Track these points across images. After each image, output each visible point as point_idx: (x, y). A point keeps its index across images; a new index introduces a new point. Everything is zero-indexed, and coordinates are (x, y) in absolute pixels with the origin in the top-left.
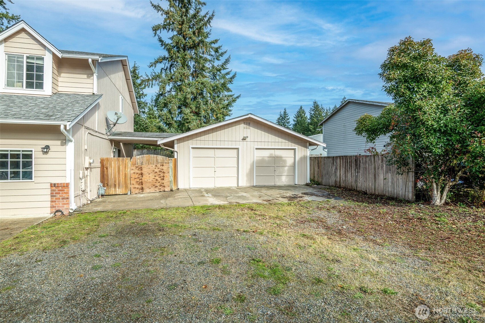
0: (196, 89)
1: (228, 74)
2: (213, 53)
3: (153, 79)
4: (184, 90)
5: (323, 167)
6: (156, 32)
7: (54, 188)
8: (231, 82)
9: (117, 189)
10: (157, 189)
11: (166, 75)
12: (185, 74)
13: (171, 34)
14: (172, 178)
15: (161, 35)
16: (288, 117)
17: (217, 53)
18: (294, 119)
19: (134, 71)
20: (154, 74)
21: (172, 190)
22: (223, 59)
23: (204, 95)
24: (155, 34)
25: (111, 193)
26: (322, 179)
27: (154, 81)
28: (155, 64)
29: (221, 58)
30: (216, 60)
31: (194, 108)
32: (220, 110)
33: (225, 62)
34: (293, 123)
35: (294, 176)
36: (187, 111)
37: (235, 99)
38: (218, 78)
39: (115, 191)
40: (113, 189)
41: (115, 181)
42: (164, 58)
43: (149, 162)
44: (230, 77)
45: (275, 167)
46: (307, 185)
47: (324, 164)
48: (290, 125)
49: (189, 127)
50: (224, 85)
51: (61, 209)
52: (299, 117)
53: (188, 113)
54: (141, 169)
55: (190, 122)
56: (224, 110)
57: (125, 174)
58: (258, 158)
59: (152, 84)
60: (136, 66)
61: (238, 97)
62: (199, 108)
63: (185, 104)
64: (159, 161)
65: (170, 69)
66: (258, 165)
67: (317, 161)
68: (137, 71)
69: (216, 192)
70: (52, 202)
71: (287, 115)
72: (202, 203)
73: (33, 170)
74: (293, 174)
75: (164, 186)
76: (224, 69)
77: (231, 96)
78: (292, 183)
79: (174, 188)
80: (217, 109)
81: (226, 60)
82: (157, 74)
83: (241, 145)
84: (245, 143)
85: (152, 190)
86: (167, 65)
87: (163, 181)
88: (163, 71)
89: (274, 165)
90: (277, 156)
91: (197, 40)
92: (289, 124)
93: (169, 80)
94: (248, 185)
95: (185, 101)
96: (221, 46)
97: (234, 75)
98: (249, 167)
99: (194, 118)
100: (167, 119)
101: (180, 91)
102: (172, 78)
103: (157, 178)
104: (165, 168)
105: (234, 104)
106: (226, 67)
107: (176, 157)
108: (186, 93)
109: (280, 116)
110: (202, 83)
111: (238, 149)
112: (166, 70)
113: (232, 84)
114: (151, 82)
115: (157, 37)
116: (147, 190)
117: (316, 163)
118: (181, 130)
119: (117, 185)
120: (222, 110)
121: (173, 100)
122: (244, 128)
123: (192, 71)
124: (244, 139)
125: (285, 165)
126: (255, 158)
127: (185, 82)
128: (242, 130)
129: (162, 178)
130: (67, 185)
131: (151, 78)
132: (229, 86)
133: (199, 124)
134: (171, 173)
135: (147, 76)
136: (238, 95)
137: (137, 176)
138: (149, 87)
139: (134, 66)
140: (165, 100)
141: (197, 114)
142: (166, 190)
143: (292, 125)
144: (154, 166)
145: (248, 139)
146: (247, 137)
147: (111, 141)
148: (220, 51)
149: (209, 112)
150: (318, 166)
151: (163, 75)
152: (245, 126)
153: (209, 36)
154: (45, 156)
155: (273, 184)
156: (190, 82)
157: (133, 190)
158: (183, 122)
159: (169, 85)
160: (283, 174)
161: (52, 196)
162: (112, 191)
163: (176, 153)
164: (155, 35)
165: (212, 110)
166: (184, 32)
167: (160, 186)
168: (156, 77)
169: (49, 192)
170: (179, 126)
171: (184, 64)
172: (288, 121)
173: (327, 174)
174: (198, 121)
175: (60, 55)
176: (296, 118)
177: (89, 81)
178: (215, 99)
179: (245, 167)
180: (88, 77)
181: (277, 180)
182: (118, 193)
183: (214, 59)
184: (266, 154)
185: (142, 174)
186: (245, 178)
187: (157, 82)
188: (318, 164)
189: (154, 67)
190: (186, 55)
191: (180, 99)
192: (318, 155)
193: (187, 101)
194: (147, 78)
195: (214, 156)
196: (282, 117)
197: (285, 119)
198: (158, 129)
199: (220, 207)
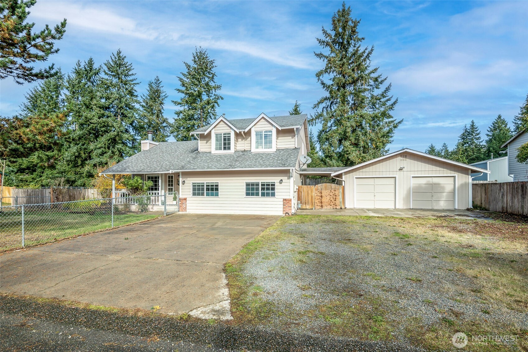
0: (356, 122)
1: (389, 100)
2: (372, 83)
3: (317, 118)
4: (344, 125)
5: (490, 193)
6: (319, 78)
7: (285, 201)
8: (392, 109)
9: (307, 206)
10: (331, 207)
11: (327, 113)
12: (345, 110)
13: (332, 75)
14: (341, 200)
15: (323, 79)
16: (478, 132)
17: (376, 82)
18: (489, 133)
19: (296, 109)
20: (317, 114)
21: (341, 208)
22: (383, 88)
23: (363, 125)
24: (319, 79)
25: (303, 208)
26: (490, 205)
27: (317, 120)
28: (318, 105)
29: (380, 86)
30: (375, 89)
31: (353, 141)
32: (379, 139)
33: (385, 91)
34: (487, 138)
35: (454, 201)
36: (347, 143)
37: (397, 124)
38: (377, 106)
39: (306, 206)
40: (305, 205)
41: (306, 201)
42: (326, 99)
43: (326, 188)
44: (391, 104)
45: (433, 192)
46: (468, 210)
47: (491, 191)
48: (482, 142)
49: (349, 158)
50: (384, 114)
51: (288, 212)
52: (495, 130)
53: (348, 146)
54: (321, 193)
55: (349, 153)
56: (384, 138)
57: (312, 196)
58: (414, 185)
59: (316, 123)
60: (297, 104)
61: (400, 123)
62: (358, 140)
63: (344, 138)
64: (333, 188)
65: (331, 106)
66: (415, 191)
67: (484, 188)
68: (298, 109)
69: (375, 211)
70: (283, 208)
71: (476, 128)
72: (365, 215)
73: (275, 192)
74: (453, 200)
75: (336, 205)
76: (385, 97)
77: (392, 122)
78: (451, 208)
79: (343, 207)
80: (377, 139)
81: (387, 88)
82: (320, 113)
83: (398, 175)
84: (402, 172)
85: (329, 207)
86: (328, 103)
87: (335, 202)
88: (325, 110)
89: (431, 191)
90: (434, 183)
91: (356, 76)
92: (480, 141)
93: (331, 117)
94: (405, 208)
95: (345, 134)
96: (381, 75)
97: (396, 101)
98: (405, 192)
99: (354, 149)
100: (328, 152)
101: (341, 125)
102: (333, 115)
103: (332, 199)
104: (337, 192)
105: (396, 131)
106: (386, 95)
107: (343, 185)
108: (346, 127)
109: (464, 131)
110: (361, 116)
111: (395, 177)
112: (327, 108)
113: (393, 110)
114: (314, 121)
115: (320, 81)
116: (325, 207)
117: (483, 189)
118: (341, 161)
119: (307, 203)
120: (382, 139)
121: (334, 135)
122: (401, 160)
123: (350, 104)
124: (401, 169)
125: (444, 191)
126: (412, 185)
127: (344, 116)
128: (399, 162)
129: (334, 199)
130: (291, 200)
131: (314, 118)
132: (391, 113)
133: (359, 154)
134: (340, 196)
135: (312, 116)
136: (400, 121)
137: (319, 197)
138: (313, 125)
139: (296, 105)
140: (327, 135)
141: (356, 145)
142: (338, 208)
143: (484, 142)
144: (329, 191)
145: (404, 170)
146: (404, 167)
147: (301, 175)
148: (380, 80)
149: (369, 141)
150: (486, 193)
151: (325, 113)
152: (402, 158)
153: (368, 69)
154: (280, 185)
155: (430, 208)
156: (349, 116)
157: (316, 207)
158: (344, 154)
159: (330, 122)
160: (441, 200)
161: (284, 205)
162: (304, 207)
163: (343, 182)
164: (318, 81)
165: (372, 140)
166: (344, 72)
167: (334, 205)
168: (319, 116)
169: (282, 203)
170: (339, 157)
171: (344, 101)
172: (477, 137)
173: (495, 200)
174: (357, 153)
175: (280, 128)
176: (491, 131)
177: (293, 140)
178: (374, 128)
179: (401, 193)
180: (292, 138)
181: (435, 204)
182: (307, 208)
183: (373, 88)
184: (423, 181)
185: (322, 196)
186: (402, 202)
187: (319, 120)
188: (485, 190)
189: (317, 108)
190: (345, 92)
191: (340, 134)
192: (493, 181)
193: (347, 135)
194: (311, 118)
195: (374, 184)
196: (468, 132)
197: (472, 135)
198: (321, 161)
199: (378, 217)
